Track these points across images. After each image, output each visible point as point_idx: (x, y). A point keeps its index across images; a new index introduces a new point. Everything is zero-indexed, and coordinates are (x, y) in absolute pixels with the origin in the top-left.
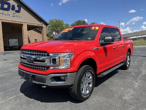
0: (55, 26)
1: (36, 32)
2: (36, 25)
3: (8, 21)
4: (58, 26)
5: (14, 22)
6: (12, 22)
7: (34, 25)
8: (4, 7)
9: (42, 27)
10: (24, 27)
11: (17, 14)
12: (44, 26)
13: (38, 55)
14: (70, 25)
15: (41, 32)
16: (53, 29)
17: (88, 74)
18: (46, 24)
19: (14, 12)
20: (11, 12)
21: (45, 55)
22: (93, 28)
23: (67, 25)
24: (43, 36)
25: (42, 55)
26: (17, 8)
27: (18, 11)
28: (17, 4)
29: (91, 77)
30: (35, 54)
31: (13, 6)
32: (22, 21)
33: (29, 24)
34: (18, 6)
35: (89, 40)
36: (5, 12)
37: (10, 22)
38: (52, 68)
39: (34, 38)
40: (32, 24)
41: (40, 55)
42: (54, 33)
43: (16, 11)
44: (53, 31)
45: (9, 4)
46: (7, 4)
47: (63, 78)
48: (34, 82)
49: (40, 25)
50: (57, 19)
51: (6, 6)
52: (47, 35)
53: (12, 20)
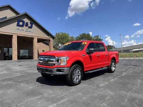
0: (61, 38)
1: (44, 44)
2: (44, 38)
3: (22, 35)
4: (64, 39)
5: (27, 36)
6: (25, 36)
7: (43, 38)
8: (20, 24)
9: (50, 40)
10: (35, 40)
11: (30, 29)
12: (51, 39)
13: (49, 58)
14: (75, 38)
15: (49, 44)
16: (59, 41)
17: (78, 70)
18: (53, 38)
19: (27, 28)
20: (25, 28)
21: (53, 58)
22: (83, 43)
23: (72, 37)
24: (50, 47)
25: (52, 58)
26: (30, 25)
27: (30, 27)
28: (30, 22)
29: (80, 72)
30: (48, 58)
31: (27, 23)
32: (34, 35)
33: (39, 38)
34: (30, 23)
35: (80, 50)
36: (20, 28)
37: (23, 36)
38: (57, 65)
39: (42, 49)
40: (42, 38)
41: (50, 58)
42: (60, 45)
43: (29, 27)
44: (59, 43)
45: (23, 22)
46: (22, 22)
47: (62, 70)
48: (47, 73)
49: (48, 39)
50: (63, 33)
51: (21, 23)
52: (53, 47)
53: (25, 34)
